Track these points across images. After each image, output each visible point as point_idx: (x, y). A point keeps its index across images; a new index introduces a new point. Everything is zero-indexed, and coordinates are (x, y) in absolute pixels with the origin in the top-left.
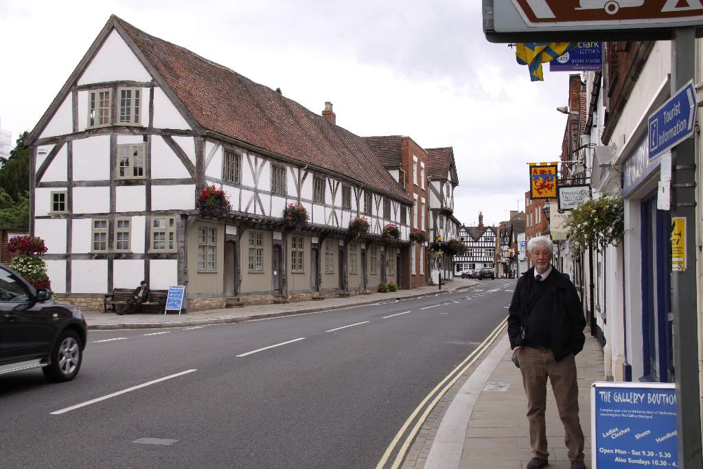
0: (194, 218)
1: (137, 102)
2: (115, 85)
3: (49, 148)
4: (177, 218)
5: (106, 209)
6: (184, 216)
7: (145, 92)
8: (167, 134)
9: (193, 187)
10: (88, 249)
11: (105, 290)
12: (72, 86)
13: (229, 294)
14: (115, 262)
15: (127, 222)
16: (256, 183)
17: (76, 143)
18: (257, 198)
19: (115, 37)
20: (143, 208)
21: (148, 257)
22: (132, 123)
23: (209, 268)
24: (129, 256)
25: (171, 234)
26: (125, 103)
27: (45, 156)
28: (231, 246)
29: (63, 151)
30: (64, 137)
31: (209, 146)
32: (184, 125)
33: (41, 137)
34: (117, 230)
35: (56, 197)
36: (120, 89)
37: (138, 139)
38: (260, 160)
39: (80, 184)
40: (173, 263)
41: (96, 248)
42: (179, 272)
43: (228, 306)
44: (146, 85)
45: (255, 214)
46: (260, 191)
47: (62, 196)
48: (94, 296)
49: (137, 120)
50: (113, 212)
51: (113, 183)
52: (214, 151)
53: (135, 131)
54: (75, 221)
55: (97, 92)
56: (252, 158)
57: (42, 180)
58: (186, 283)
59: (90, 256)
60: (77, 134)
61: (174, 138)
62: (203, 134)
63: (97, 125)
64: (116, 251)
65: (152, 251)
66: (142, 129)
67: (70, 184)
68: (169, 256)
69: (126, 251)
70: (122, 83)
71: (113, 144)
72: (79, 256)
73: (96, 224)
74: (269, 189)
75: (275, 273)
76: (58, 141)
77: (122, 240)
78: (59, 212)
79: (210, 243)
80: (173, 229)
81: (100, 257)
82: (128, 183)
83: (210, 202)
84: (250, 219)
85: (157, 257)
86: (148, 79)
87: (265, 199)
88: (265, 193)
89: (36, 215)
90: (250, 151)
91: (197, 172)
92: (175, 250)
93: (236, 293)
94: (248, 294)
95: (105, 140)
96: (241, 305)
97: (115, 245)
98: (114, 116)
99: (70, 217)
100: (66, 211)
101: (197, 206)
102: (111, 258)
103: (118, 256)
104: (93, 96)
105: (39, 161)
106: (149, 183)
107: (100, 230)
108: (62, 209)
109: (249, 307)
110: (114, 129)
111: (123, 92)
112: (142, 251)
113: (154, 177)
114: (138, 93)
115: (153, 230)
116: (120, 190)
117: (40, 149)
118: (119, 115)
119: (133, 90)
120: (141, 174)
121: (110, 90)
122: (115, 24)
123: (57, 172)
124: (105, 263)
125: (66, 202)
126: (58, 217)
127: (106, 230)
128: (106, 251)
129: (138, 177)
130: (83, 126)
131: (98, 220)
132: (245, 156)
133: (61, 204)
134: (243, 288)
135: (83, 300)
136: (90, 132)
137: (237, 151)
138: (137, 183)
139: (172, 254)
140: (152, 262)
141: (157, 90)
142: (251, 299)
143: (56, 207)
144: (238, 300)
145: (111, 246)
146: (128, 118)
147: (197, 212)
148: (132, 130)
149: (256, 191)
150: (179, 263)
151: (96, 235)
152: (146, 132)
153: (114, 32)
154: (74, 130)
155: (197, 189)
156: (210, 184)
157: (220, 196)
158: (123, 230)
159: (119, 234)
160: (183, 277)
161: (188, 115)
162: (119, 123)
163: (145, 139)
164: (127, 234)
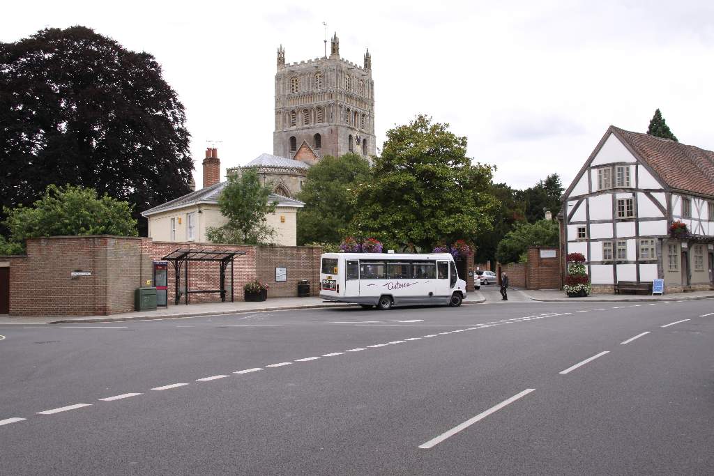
0: (666, 240)
1: (628, 174)
2: (613, 165)
3: (575, 202)
4: (656, 240)
5: (611, 236)
6: (661, 238)
7: (633, 168)
8: (647, 192)
9: (665, 222)
10: (601, 258)
11: (612, 282)
12: (588, 167)
13: (685, 284)
14: (618, 266)
15: (624, 243)
16: (699, 215)
17: (591, 199)
18: (700, 225)
19: (612, 137)
20: (634, 235)
21: (638, 263)
22: (625, 186)
23: (673, 269)
24: (626, 262)
25: (652, 249)
26: (621, 175)
27: (573, 207)
28: (685, 255)
29: (583, 204)
30: (584, 196)
31: (674, 197)
32: (659, 186)
33: (570, 196)
34: (618, 247)
35: (580, 230)
36: (617, 167)
37: (629, 196)
38: (701, 201)
39: (594, 222)
40: (655, 266)
41: (605, 258)
42: (658, 271)
43: (685, 291)
44: (633, 164)
45: (699, 235)
46: (702, 220)
47: (584, 229)
48: (605, 285)
49: (628, 184)
50: (615, 237)
51: (614, 221)
52: (677, 199)
53: (627, 191)
54: (592, 243)
55: (602, 169)
56: (697, 200)
57: (571, 221)
58: (663, 277)
59: (602, 263)
60: (591, 194)
61: (652, 193)
62: (669, 190)
63: (603, 188)
64: (618, 259)
65: (640, 259)
66: (631, 189)
67: (588, 222)
68: (652, 262)
69: (624, 259)
70: (618, 164)
71: (614, 199)
72: (595, 263)
73: (605, 244)
74: (707, 218)
75: (710, 271)
76: (580, 199)
77: (622, 253)
78: (582, 238)
79: (673, 254)
80: (654, 246)
81: (608, 263)
82: (624, 221)
83: (678, 230)
84: (697, 238)
85: (644, 262)
86: (634, 160)
87: (704, 224)
88: (705, 221)
89: (568, 240)
90: (695, 196)
91: (668, 213)
92: (655, 259)
93: (688, 284)
94: (695, 284)
95: (609, 196)
96: (693, 291)
97: (617, 256)
98: (614, 183)
99: (589, 241)
100: (586, 237)
101: (668, 232)
102: (615, 264)
103: (620, 263)
104: (600, 172)
105: (569, 210)
106: (637, 221)
107: (607, 248)
108: (584, 236)
109: (697, 292)
110: (614, 190)
111: (619, 169)
112: (634, 259)
113: (640, 216)
114: (628, 169)
115: (641, 247)
116: (619, 225)
117: (569, 203)
118: (617, 182)
119: (625, 167)
120: (632, 215)
121: (611, 168)
122: (613, 130)
123: (580, 215)
124: (611, 266)
125: (586, 232)
126: (581, 241)
127: (611, 248)
128: (612, 260)
129: (630, 217)
130: (595, 189)
131: (606, 242)
132: (692, 199)
133: (583, 234)
134: (693, 280)
135: (599, 287)
136: (599, 193)
137: (689, 197)
138: (630, 220)
139: (654, 261)
140: (641, 266)
141: (641, 167)
142: (697, 287)
143: (580, 236)
144: (690, 287)
145: (614, 257)
146: (623, 183)
147: (669, 237)
148: (625, 190)
149: (700, 220)
150: (658, 266)
151: (605, 251)
152: (634, 191)
153: (612, 135)
154: (589, 191)
155: (668, 223)
156: (676, 220)
157: (684, 227)
158: (621, 247)
159: (620, 250)
160: (661, 275)
161: (660, 180)
162: (617, 187)
163: (634, 195)
164: (624, 250)
